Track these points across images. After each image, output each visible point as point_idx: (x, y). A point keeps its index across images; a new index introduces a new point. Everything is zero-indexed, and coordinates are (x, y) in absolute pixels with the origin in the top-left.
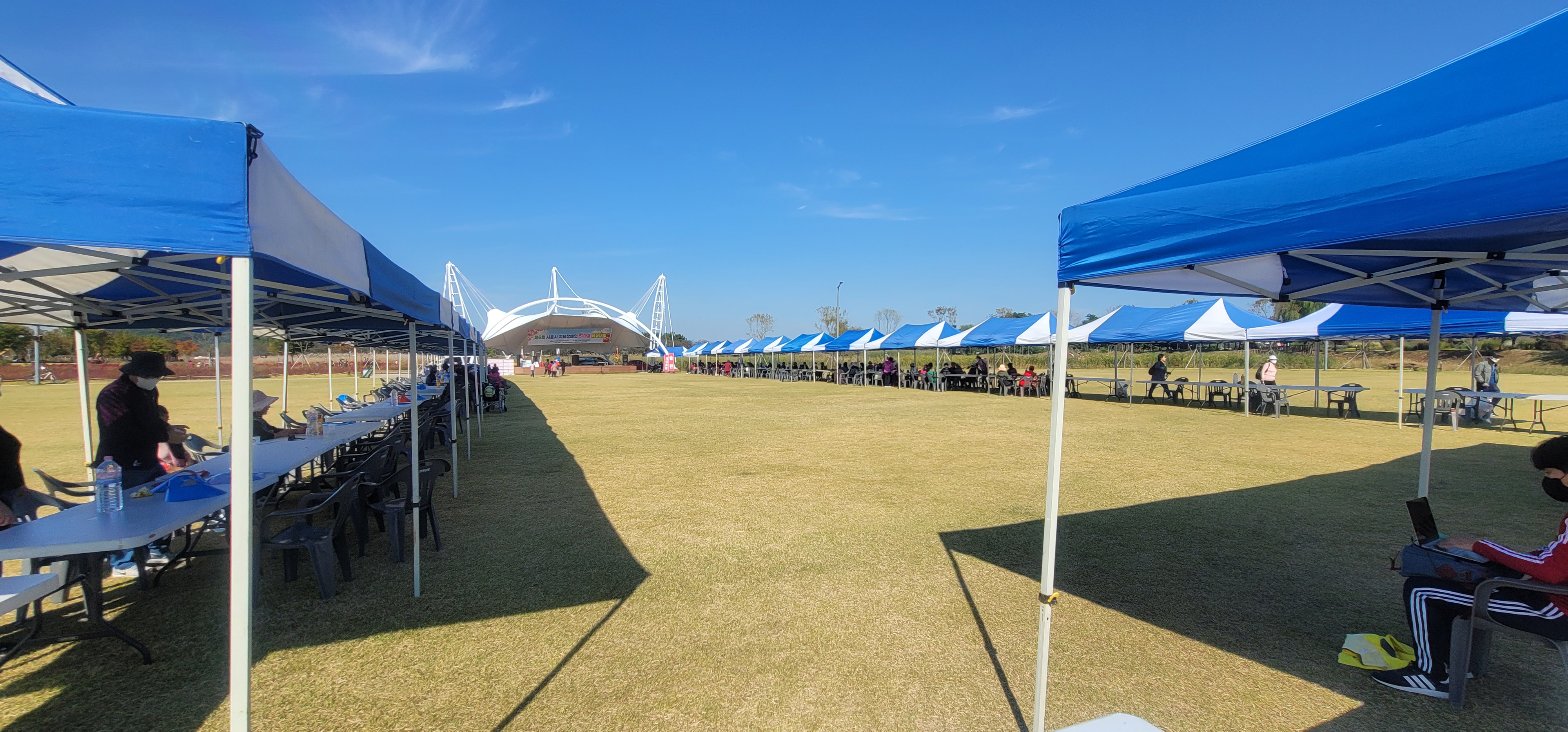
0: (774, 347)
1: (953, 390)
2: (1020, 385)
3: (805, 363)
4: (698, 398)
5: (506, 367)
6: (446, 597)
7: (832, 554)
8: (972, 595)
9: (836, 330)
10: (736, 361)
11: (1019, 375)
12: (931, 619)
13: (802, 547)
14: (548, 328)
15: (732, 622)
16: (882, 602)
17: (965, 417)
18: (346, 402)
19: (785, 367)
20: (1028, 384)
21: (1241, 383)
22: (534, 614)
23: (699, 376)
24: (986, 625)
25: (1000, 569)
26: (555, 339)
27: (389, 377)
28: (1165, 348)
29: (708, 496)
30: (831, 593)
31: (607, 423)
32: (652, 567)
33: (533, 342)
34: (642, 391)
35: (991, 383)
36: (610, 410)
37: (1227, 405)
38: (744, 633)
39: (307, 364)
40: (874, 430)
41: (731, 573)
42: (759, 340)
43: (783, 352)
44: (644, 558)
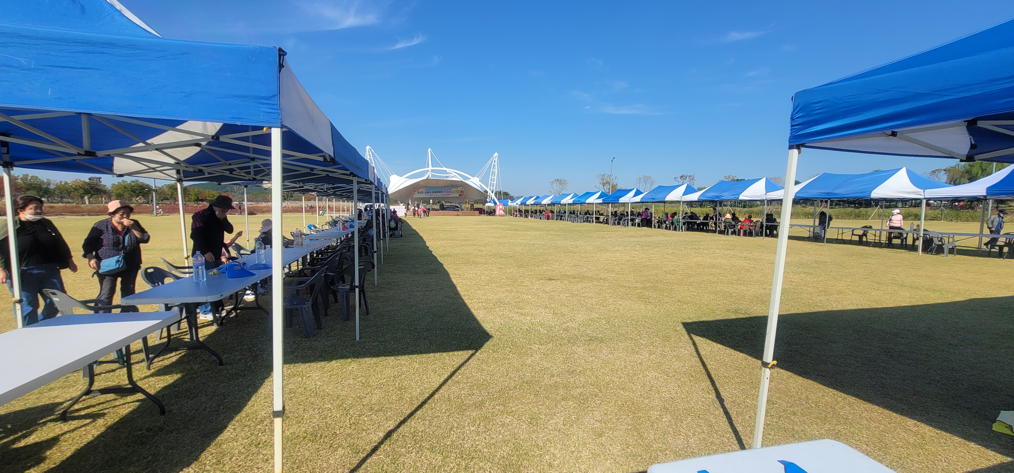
0: (568, 200)
1: (690, 231)
2: (741, 228)
3: (588, 211)
4: (518, 232)
5: (401, 210)
6: (374, 342)
7: (609, 331)
8: (707, 363)
9: (609, 189)
10: (543, 209)
11: (740, 221)
12: (678, 376)
13: (589, 326)
14: (425, 187)
15: (545, 368)
16: (644, 364)
17: (700, 248)
18: (312, 228)
19: (574, 214)
20: (747, 228)
21: (917, 230)
22: (425, 355)
23: (519, 218)
24: (716, 383)
25: (726, 348)
26: (430, 194)
27: (335, 215)
28: (853, 205)
29: (527, 292)
30: (609, 355)
31: (462, 245)
32: (494, 332)
33: (416, 196)
34: (483, 227)
35: (719, 227)
36: (464, 238)
37: (904, 246)
38: (553, 376)
39: (289, 207)
40: (636, 255)
41: (543, 339)
42: (557, 195)
43: (574, 204)
44: (488, 327)
